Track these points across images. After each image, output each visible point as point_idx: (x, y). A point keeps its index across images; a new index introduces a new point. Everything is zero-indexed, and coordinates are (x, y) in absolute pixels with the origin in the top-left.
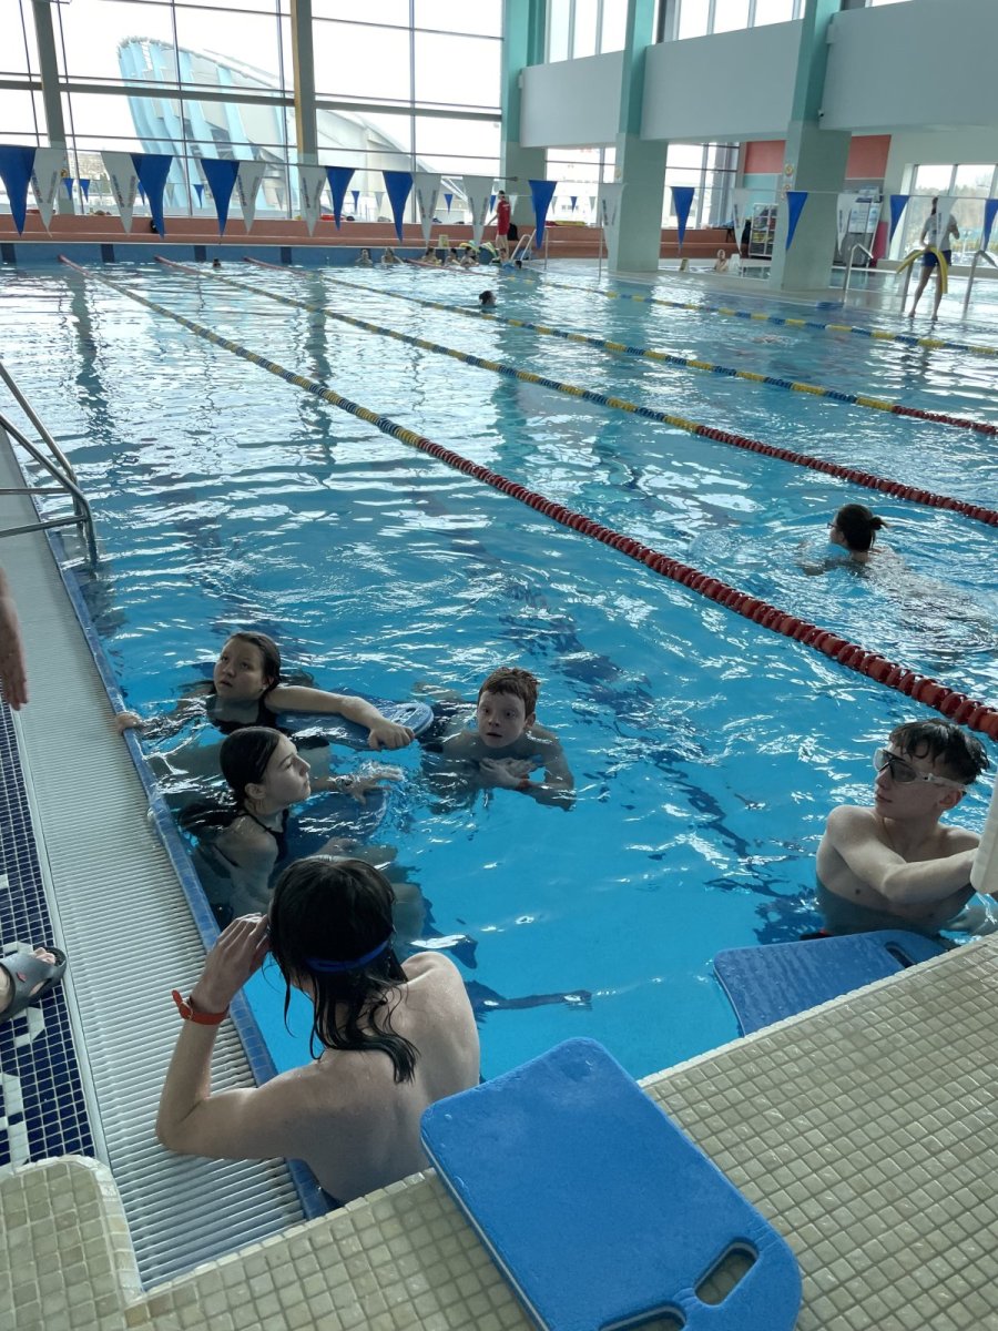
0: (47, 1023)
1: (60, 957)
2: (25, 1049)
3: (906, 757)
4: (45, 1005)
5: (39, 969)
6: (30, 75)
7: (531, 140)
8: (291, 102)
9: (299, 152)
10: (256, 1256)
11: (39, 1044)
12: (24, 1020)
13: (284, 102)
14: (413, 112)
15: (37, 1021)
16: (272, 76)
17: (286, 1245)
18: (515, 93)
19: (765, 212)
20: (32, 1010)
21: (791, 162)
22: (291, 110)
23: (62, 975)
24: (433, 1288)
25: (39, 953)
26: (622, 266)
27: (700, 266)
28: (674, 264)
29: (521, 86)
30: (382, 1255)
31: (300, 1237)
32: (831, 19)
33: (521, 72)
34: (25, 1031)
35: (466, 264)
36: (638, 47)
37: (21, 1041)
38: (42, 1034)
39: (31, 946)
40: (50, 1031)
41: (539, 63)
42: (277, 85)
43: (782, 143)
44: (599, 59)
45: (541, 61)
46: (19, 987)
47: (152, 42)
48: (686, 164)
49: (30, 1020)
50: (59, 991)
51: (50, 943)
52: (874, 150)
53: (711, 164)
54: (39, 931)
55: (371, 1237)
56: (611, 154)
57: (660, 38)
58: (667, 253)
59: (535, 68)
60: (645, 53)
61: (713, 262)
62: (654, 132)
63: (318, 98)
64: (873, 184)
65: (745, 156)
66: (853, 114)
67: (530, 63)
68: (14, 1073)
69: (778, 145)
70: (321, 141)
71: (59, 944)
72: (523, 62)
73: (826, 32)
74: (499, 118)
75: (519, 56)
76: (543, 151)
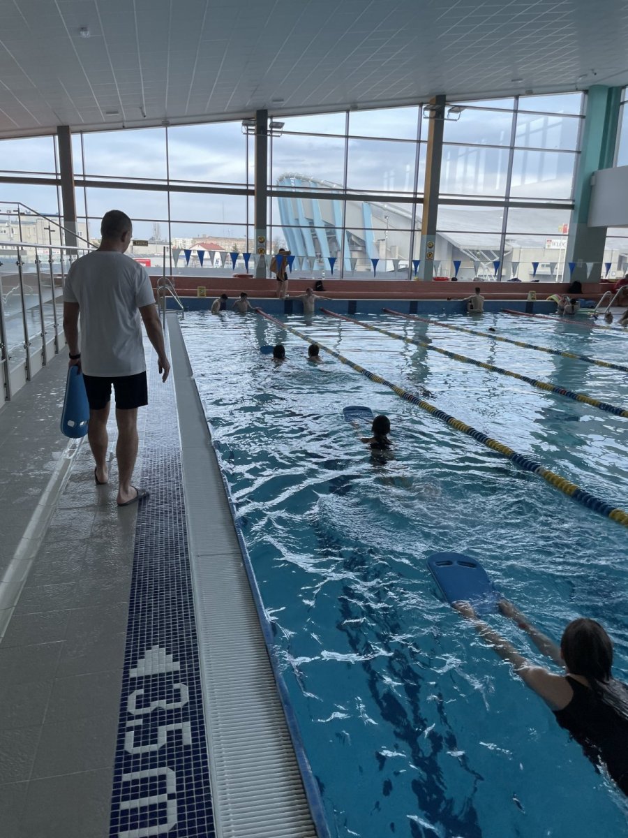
6: (247, 185)
7: (597, 222)
8: (421, 201)
9: (422, 234)
13: (415, 201)
14: (507, 205)
18: (588, 189)
22: (420, 206)
29: (593, 183)
33: (593, 174)
41: (608, 167)
42: (412, 190)
45: (610, 166)
47: (297, 178)
59: (606, 172)
63: (440, 197)
67: (601, 167)
68: (173, 767)
72: (595, 167)
74: (571, 207)
75: (593, 163)
76: (604, 229)
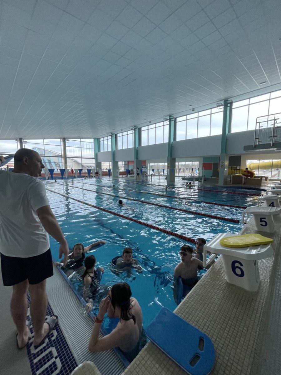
0: (58, 333)
1: (57, 317)
2: (54, 340)
3: (185, 252)
4: (56, 329)
5: (54, 320)
7: (99, 161)
9: (64, 164)
10: (128, 371)
11: (57, 338)
12: (52, 333)
13: (62, 157)
14: (82, 158)
15: (55, 333)
16: (60, 153)
17: (132, 367)
18: (96, 155)
19: (132, 169)
20: (54, 331)
21: (135, 164)
23: (58, 321)
24: (160, 366)
25: (53, 317)
26: (114, 177)
27: (124, 176)
28: (121, 176)
30: (149, 362)
31: (134, 364)
32: (138, 147)
34: (53, 336)
35: (91, 178)
36: (113, 150)
37: (53, 338)
38: (57, 336)
39: (50, 316)
40: (59, 334)
42: (61, 155)
43: (133, 161)
44: (108, 152)
45: (100, 152)
46: (51, 326)
47: (38, 148)
48: (121, 164)
49: (53, 333)
50: (58, 325)
51: (53, 314)
52: (144, 162)
53: (124, 164)
54: (50, 312)
55: (146, 359)
56: (111, 163)
57: (116, 149)
58: (120, 175)
60: (114, 151)
61: (126, 176)
62: (116, 160)
63: (67, 156)
64: (145, 166)
65: (128, 163)
66: (142, 158)
67: (98, 152)
68: (53, 347)
69: (133, 162)
70: (67, 162)
71: (56, 314)
73: (137, 149)
74: (94, 159)
75: (97, 151)
76: (101, 163)
